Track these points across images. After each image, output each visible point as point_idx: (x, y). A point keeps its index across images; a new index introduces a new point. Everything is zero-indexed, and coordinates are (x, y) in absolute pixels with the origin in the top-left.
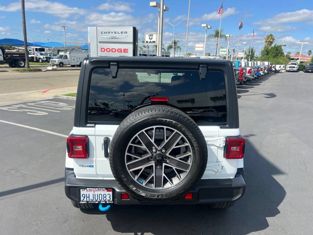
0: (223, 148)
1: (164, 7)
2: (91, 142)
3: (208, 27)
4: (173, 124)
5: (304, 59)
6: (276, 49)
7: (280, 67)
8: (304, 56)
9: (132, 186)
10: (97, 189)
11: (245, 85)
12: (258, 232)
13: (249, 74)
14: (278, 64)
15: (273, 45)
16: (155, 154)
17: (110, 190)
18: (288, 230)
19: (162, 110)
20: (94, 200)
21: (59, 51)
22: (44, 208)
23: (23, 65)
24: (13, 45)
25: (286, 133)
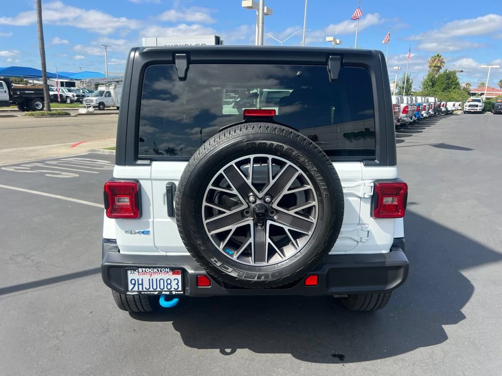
0: (370, 200)
1: (265, 8)
2: (144, 190)
3: (336, 42)
4: (284, 150)
5: (492, 94)
6: (448, 77)
7: (454, 105)
8: (493, 89)
9: (215, 259)
10: (155, 270)
11: (398, 132)
12: (429, 347)
13: (404, 115)
14: (450, 101)
15: (442, 71)
16: (253, 205)
17: (178, 272)
18: (481, 345)
19: (265, 127)
20: (151, 289)
21: (97, 86)
22: (70, 312)
23: (41, 107)
24: (25, 77)
25: (469, 201)
